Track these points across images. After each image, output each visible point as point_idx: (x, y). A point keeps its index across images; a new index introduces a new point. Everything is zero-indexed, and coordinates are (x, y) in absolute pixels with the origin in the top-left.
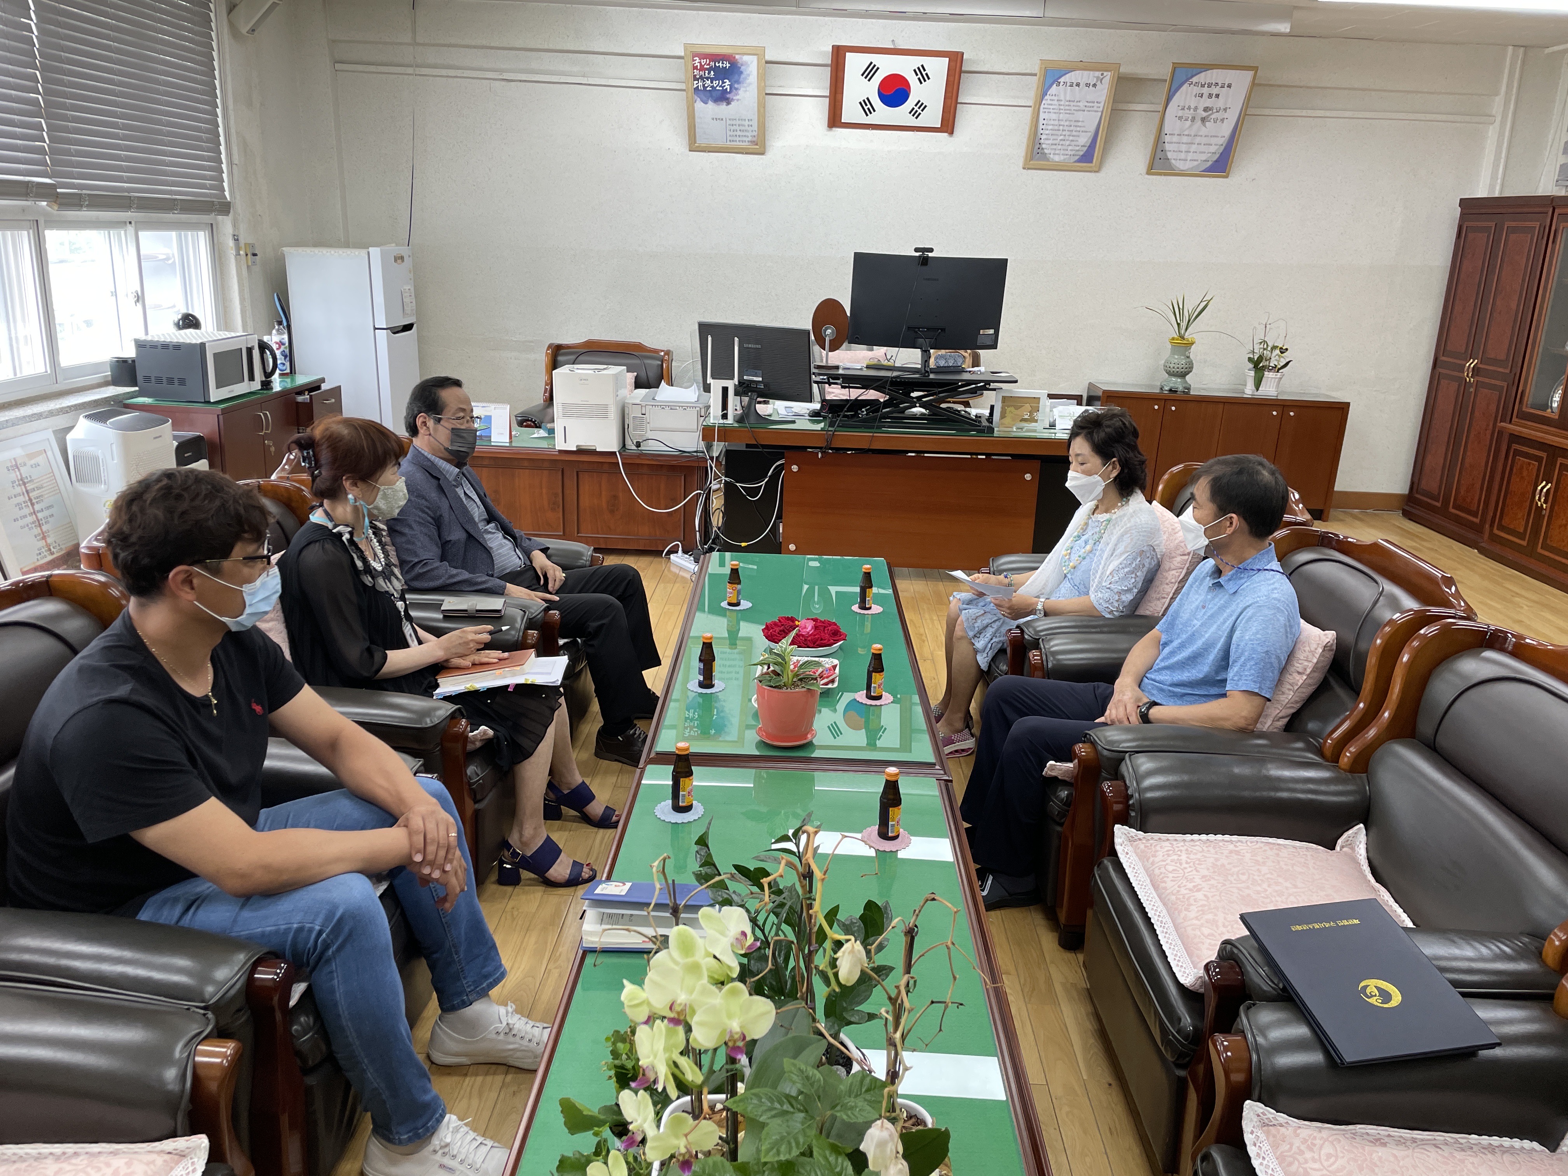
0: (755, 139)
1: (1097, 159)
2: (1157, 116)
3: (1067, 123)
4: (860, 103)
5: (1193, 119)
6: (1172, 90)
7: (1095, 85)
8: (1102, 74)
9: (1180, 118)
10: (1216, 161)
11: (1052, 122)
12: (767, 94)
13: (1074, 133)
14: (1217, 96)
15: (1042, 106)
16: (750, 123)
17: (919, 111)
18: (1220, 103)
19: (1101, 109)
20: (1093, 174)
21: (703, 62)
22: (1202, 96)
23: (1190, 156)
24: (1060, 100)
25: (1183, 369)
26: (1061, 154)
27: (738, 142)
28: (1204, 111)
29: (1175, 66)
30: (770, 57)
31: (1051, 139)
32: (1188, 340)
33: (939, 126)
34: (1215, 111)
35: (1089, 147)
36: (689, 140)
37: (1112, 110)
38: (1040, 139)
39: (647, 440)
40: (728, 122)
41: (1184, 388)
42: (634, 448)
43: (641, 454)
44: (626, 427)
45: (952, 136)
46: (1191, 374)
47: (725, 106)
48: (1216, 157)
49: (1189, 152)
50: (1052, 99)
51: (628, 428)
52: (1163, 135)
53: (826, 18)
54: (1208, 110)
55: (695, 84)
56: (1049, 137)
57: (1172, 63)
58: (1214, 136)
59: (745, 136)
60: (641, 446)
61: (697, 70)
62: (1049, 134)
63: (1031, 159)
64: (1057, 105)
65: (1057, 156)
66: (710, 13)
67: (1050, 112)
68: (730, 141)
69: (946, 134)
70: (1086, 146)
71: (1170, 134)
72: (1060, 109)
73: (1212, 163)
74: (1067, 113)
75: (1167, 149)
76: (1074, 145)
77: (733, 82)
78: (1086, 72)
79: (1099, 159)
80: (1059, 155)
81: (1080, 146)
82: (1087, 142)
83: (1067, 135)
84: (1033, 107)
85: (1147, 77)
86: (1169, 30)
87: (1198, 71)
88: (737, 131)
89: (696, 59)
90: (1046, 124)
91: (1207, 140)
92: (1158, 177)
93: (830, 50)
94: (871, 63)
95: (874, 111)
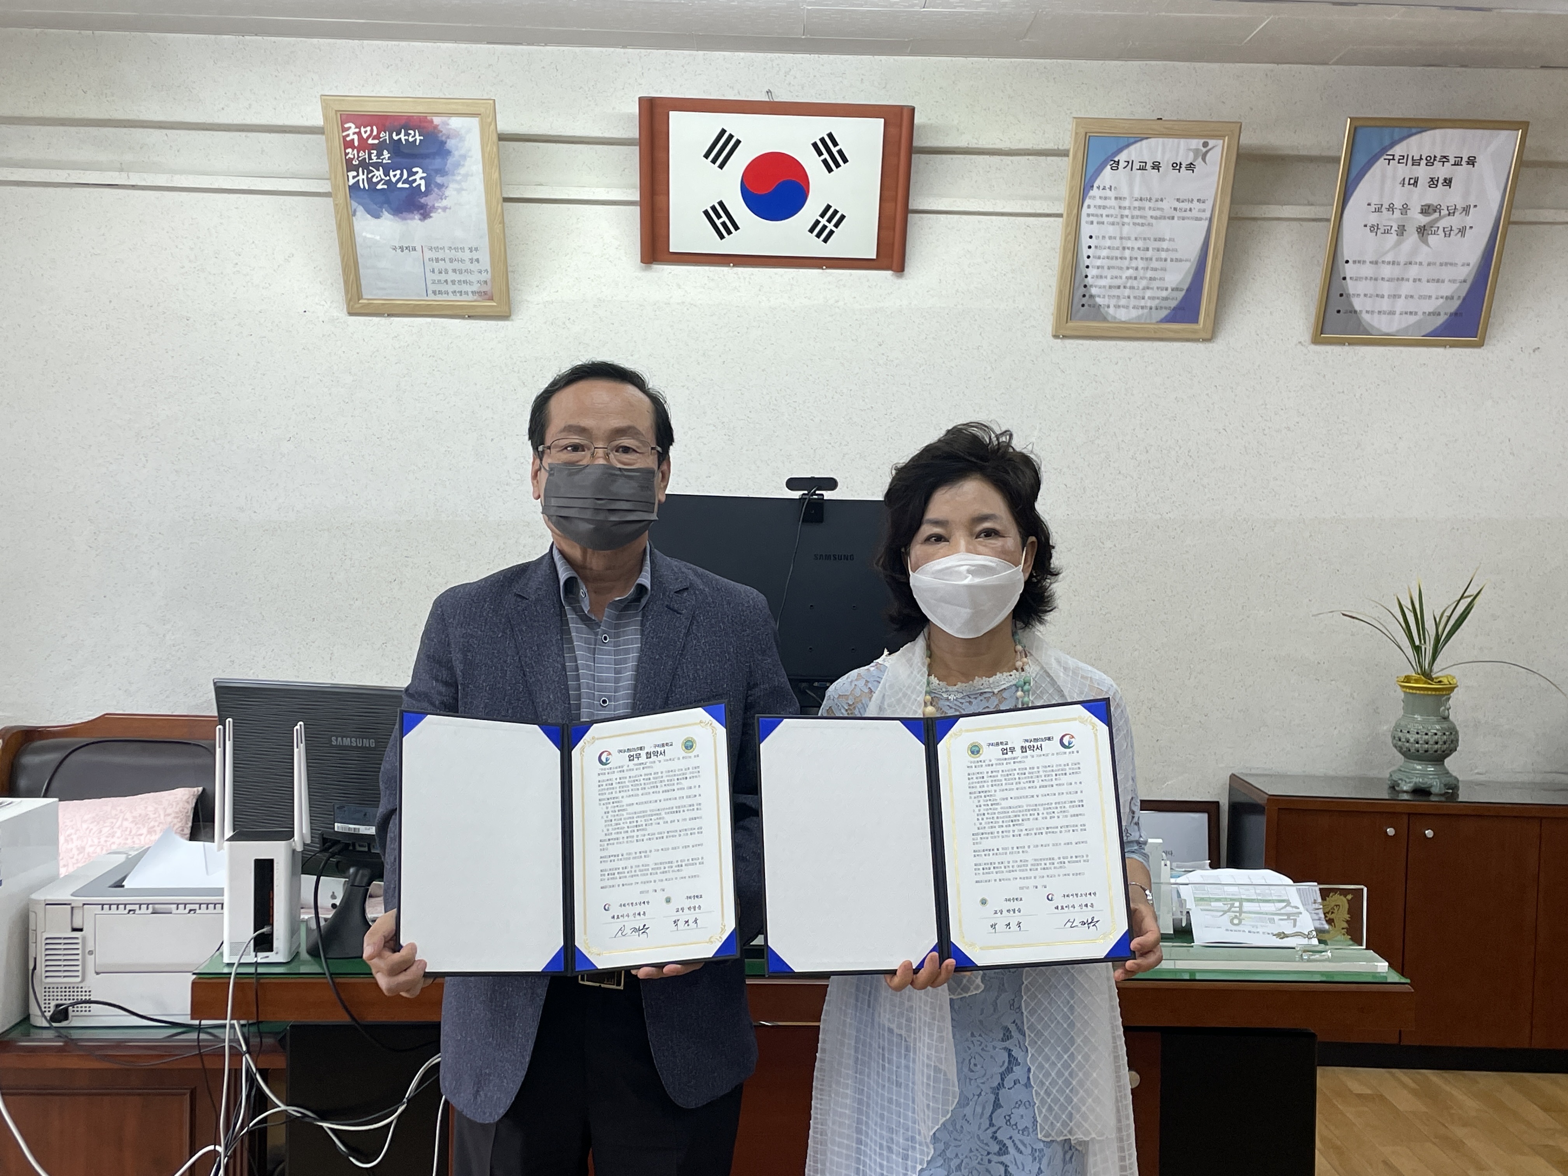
0: (485, 288)
1: (1207, 314)
2: (1325, 229)
3: (1140, 244)
4: (706, 213)
5: (1401, 231)
6: (1353, 175)
7: (1191, 167)
8: (1205, 145)
9: (1374, 228)
10: (1456, 314)
11: (1108, 243)
12: (507, 200)
13: (1155, 264)
14: (1448, 182)
15: (1085, 210)
16: (475, 255)
17: (831, 226)
18: (1453, 197)
19: (1208, 214)
20: (1201, 346)
21: (365, 132)
22: (1416, 183)
23: (1400, 305)
24: (1120, 198)
25: (1437, 743)
26: (1131, 306)
27: (450, 294)
28: (1422, 213)
29: (1355, 129)
30: (505, 125)
31: (1109, 277)
32: (1440, 682)
33: (874, 256)
34: (1445, 212)
35: (1187, 290)
36: (347, 292)
37: (1230, 218)
38: (1086, 276)
39: (84, 998)
40: (428, 254)
41: (1445, 785)
42: (47, 1025)
43: (64, 1042)
44: (31, 967)
45: (901, 277)
46: (1454, 754)
47: (419, 222)
48: (1455, 305)
49: (1396, 296)
50: (1103, 196)
51: (35, 968)
52: (1340, 262)
53: (630, 51)
54: (1430, 210)
55: (350, 178)
56: (1105, 272)
57: (1349, 120)
58: (1446, 264)
59: (465, 282)
60: (66, 1017)
61: (353, 147)
62: (1103, 267)
63: (1070, 315)
64: (1117, 208)
65: (1123, 311)
66: (387, 42)
67: (1103, 223)
68: (434, 292)
69: (890, 272)
70: (1182, 290)
71: (1354, 262)
72: (1122, 216)
73: (1446, 317)
74: (1138, 224)
75: (1351, 291)
76: (1158, 288)
77: (433, 173)
78: (1171, 140)
79: (1212, 315)
80: (1127, 307)
81: (1170, 290)
82: (1181, 282)
83: (1140, 268)
84: (1065, 216)
85: (1295, 153)
86: (1332, 61)
87: (1405, 132)
88: (447, 272)
89: (349, 128)
90: (1096, 247)
91: (1434, 272)
92: (1337, 349)
93: (635, 109)
94: (723, 132)
95: (736, 228)
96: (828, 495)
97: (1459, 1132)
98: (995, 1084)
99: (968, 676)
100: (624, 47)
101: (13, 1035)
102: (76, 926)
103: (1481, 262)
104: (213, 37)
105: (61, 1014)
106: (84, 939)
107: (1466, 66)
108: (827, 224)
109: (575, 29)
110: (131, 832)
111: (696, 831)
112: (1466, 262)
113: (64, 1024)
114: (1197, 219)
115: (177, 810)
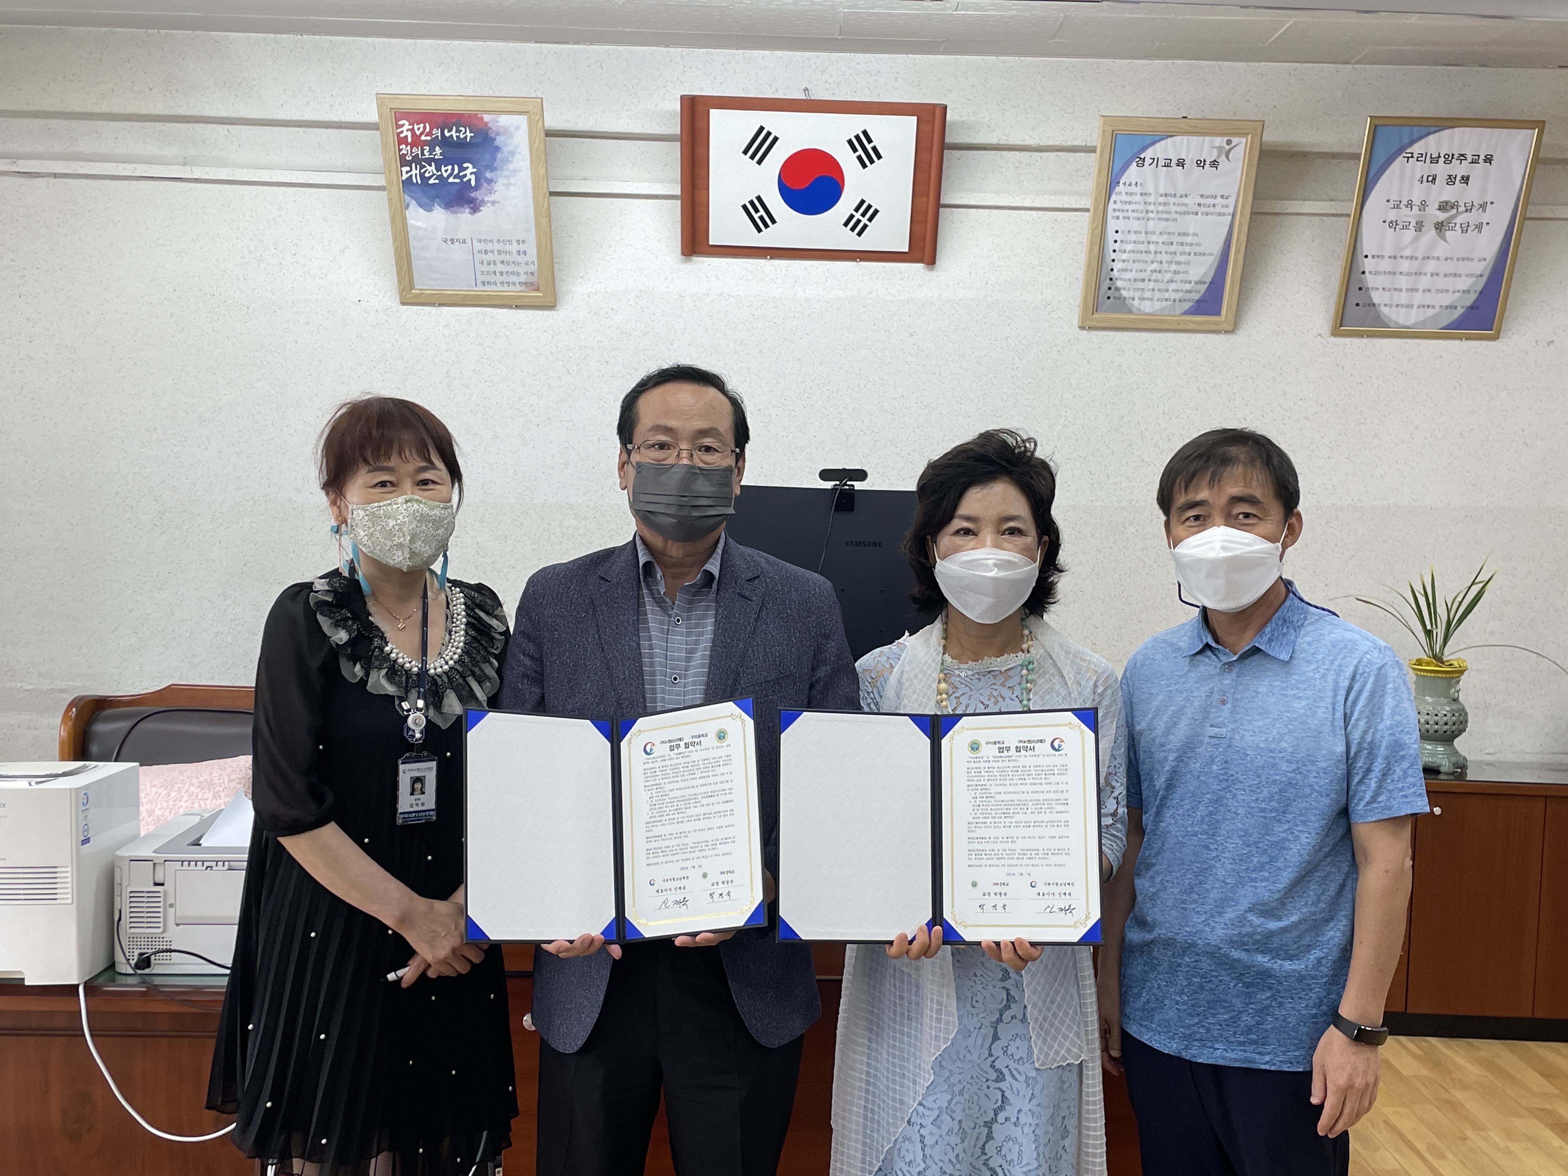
0: (531, 279)
1: (1229, 307)
2: (1345, 227)
3: (1164, 238)
4: (745, 207)
5: (1419, 227)
6: (1373, 172)
7: (1214, 164)
8: (1229, 142)
9: (1393, 224)
10: (1472, 307)
11: (1133, 237)
12: (552, 194)
13: (1179, 258)
14: (1466, 180)
15: (1111, 206)
16: (522, 247)
17: (864, 220)
18: (1471, 194)
19: (1231, 210)
20: (1222, 337)
21: (418, 128)
22: (1434, 180)
23: (1418, 298)
24: (1146, 194)
25: (1446, 724)
26: (1155, 299)
27: (498, 284)
28: (1440, 209)
29: (1376, 126)
30: (553, 121)
31: (1134, 270)
32: (1451, 665)
33: (906, 249)
34: (1462, 209)
35: (1211, 283)
36: (400, 282)
37: (1252, 213)
38: (1112, 270)
39: (165, 947)
40: (477, 246)
41: (1454, 765)
42: (132, 972)
43: (147, 988)
44: (116, 918)
45: (932, 270)
46: (1464, 735)
47: (469, 215)
48: (1470, 299)
49: (1414, 290)
50: (1129, 191)
51: (120, 920)
52: (1360, 256)
53: (672, 50)
54: (1448, 207)
55: (404, 173)
56: (1130, 265)
57: (1369, 119)
58: (1463, 259)
59: (513, 273)
60: (148, 965)
61: (407, 144)
62: (1128, 261)
63: (1096, 309)
64: (1142, 203)
65: (1147, 303)
66: (439, 42)
67: (1129, 218)
68: (483, 283)
69: (922, 265)
70: (1204, 283)
71: (1373, 257)
72: (1147, 212)
73: (1462, 311)
74: (1163, 219)
75: (1370, 285)
76: (1181, 281)
77: (482, 168)
78: (1195, 138)
79: (1234, 307)
80: (1152, 300)
81: (1193, 283)
82: (1206, 274)
83: (1164, 262)
84: (1092, 210)
85: (1318, 150)
86: (1355, 60)
87: (1425, 130)
88: (495, 263)
89: (404, 125)
90: (1122, 241)
91: (1449, 267)
92: (1356, 341)
93: (677, 106)
94: (762, 129)
95: (774, 221)
96: (858, 485)
97: (1459, 1095)
98: (994, 1019)
99: (976, 657)
100: (667, 46)
101: (100, 980)
102: (158, 881)
103: (1497, 257)
104: (272, 36)
105: (144, 962)
106: (165, 893)
107: (1485, 66)
108: (861, 218)
109: (620, 29)
110: (197, 796)
111: (729, 813)
112: (1483, 256)
113: (147, 971)
114: (1220, 214)
115: (240, 776)
